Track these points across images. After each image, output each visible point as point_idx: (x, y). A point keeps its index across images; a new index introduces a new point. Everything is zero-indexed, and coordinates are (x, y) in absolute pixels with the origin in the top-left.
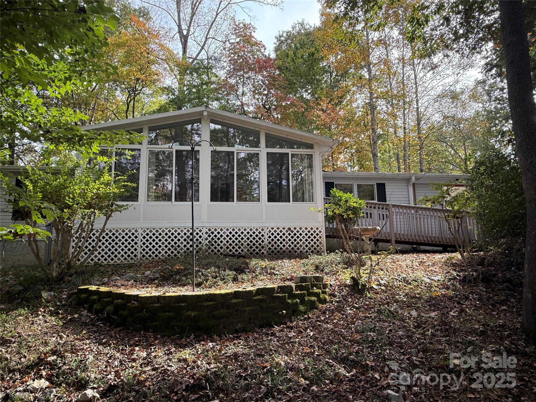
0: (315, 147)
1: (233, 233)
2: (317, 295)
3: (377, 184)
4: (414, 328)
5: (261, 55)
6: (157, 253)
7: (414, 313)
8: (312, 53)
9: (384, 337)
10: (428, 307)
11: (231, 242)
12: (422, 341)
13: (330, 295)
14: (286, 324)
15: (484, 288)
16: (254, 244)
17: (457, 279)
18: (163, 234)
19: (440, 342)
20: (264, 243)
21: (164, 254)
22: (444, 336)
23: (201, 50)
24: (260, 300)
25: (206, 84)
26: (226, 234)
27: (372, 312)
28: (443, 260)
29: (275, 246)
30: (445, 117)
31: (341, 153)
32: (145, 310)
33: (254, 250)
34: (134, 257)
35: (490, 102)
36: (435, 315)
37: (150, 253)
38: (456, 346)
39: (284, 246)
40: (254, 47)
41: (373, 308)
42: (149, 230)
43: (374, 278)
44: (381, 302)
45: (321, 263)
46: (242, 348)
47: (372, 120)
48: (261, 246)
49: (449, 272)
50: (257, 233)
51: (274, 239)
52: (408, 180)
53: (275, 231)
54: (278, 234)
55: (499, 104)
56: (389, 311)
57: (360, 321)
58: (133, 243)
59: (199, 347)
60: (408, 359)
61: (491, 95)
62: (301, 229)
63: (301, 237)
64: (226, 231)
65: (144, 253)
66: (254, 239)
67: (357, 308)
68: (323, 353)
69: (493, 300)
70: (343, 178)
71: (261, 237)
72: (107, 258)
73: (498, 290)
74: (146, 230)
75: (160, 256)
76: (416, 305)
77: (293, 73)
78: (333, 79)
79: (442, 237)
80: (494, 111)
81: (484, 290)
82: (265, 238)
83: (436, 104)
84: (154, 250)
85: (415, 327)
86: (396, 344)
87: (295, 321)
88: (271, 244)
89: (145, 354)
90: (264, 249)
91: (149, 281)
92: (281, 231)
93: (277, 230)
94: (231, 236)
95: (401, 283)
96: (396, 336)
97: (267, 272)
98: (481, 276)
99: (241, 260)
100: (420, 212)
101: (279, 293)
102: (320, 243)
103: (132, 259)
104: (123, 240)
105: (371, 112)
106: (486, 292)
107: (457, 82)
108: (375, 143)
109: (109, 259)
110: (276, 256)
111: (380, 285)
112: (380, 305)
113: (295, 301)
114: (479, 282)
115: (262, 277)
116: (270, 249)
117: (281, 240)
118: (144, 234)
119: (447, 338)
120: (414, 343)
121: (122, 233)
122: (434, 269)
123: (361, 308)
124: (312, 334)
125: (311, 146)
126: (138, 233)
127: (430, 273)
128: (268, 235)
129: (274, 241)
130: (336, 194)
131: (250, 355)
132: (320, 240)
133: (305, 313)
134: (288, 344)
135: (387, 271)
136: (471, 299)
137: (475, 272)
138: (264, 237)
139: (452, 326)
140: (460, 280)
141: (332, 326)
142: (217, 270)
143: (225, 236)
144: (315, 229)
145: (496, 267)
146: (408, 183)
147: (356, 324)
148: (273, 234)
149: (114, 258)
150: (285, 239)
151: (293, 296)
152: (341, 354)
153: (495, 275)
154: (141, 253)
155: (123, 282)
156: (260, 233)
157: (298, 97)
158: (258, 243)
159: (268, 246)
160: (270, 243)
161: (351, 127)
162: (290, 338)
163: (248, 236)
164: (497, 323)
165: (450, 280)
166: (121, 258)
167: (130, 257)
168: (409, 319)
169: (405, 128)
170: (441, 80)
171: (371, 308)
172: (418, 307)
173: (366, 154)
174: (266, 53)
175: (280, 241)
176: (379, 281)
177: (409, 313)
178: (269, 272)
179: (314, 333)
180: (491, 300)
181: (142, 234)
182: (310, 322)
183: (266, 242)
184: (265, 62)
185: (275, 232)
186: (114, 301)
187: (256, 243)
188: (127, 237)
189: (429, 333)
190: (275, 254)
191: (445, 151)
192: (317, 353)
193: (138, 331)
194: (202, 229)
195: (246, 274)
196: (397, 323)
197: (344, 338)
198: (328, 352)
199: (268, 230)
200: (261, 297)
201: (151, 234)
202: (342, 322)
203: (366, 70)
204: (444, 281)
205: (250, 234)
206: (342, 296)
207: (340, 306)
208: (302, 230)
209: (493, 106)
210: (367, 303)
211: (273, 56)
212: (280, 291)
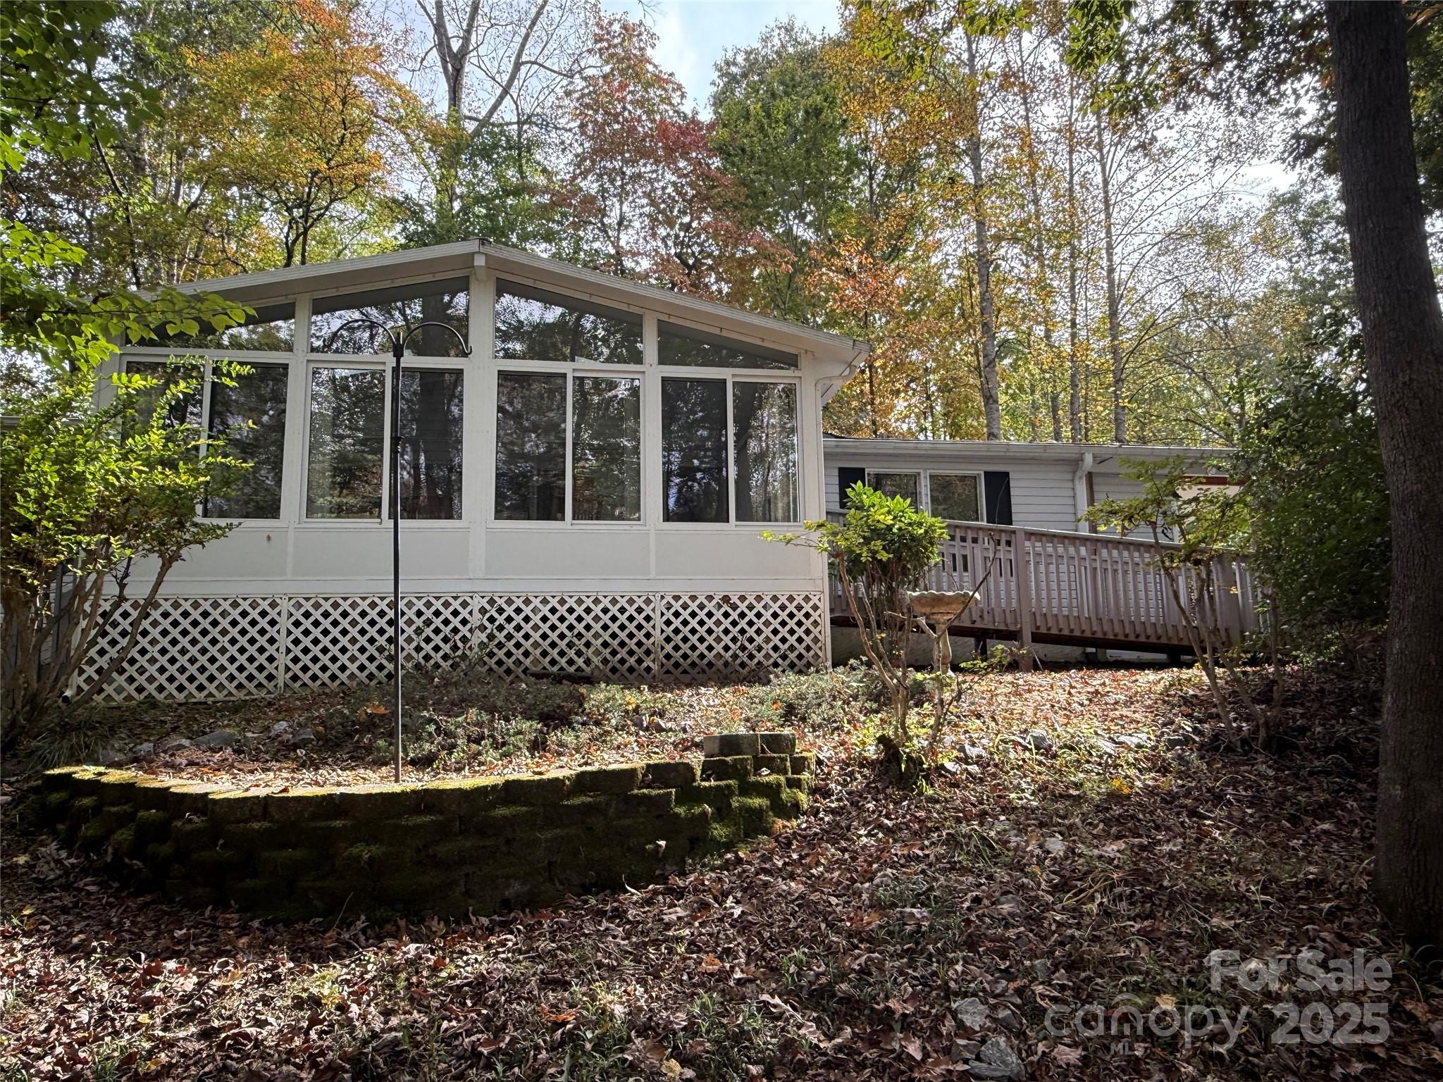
0: (803, 362)
1: (562, 610)
2: (771, 791)
3: (986, 473)
4: (1048, 892)
5: (671, 113)
6: (334, 668)
7: (1057, 845)
8: (816, 109)
9: (955, 920)
10: (1101, 826)
11: (554, 636)
12: (1069, 932)
13: (813, 791)
14: (664, 879)
15: (1270, 767)
16: (622, 644)
17: (1195, 742)
18: (354, 614)
19: (1122, 938)
20: (652, 640)
21: (357, 672)
22: (1138, 915)
23: (501, 98)
24: (587, 809)
25: (517, 192)
26: (540, 615)
27: (933, 843)
28: (1160, 688)
29: (685, 648)
30: (1188, 296)
31: (898, 392)
32: (221, 841)
33: (623, 661)
34: (265, 682)
35: (1310, 256)
36: (1118, 851)
37: (315, 669)
38: (1170, 949)
39: (710, 648)
40: (651, 91)
41: (937, 829)
42: (312, 601)
43: (949, 739)
44: (963, 811)
45: (801, 697)
46: (506, 960)
47: (983, 300)
48: (644, 648)
49: (1172, 723)
50: (631, 610)
51: (681, 627)
52: (1074, 463)
53: (685, 606)
54: (693, 615)
55: (1333, 260)
56: (983, 839)
57: (889, 871)
58: (262, 641)
59: (373, 960)
60: (1019, 992)
61: (1314, 236)
62: (759, 598)
63: (759, 624)
64: (540, 606)
65: (296, 669)
66: (622, 627)
67: (889, 831)
68: (758, 974)
69: (1293, 804)
70: (890, 455)
71: (644, 623)
72: (186, 684)
73: (1311, 774)
74: (302, 601)
75: (343, 677)
76: (1066, 821)
77: (760, 164)
78: (878, 185)
79: (1165, 625)
80: (1319, 282)
81: (1271, 773)
82: (654, 627)
83: (1162, 259)
84: (325, 659)
85: (1055, 889)
86: (988, 944)
87: (694, 871)
88: (672, 644)
89: (189, 983)
90: (652, 656)
91: (278, 751)
92: (702, 607)
93: (689, 602)
94: (554, 619)
95: (1027, 754)
96: (991, 917)
97: (638, 724)
98: (1262, 733)
99: (566, 687)
100: (1104, 552)
101: (648, 786)
102: (816, 640)
103: (260, 685)
104: (234, 632)
105: (981, 276)
106: (1276, 779)
107: (1220, 196)
108: (991, 364)
109: (191, 688)
110: (687, 678)
111: (966, 760)
112: (958, 821)
113: (697, 810)
114: (1257, 752)
115: (620, 739)
116: (668, 656)
117: (702, 631)
118: (298, 615)
119: (1146, 923)
120: (1044, 939)
121: (230, 609)
122: (1129, 714)
123: (901, 829)
124: (737, 912)
125: (791, 361)
126: (277, 610)
127: (1117, 724)
128: (665, 618)
129: (681, 636)
130: (861, 501)
131: (526, 983)
132: (815, 631)
133: (729, 846)
134: (656, 943)
135: (994, 719)
136: (1229, 801)
137: (1247, 720)
138: (652, 623)
139: (1166, 883)
140: (1202, 745)
141: (802, 888)
142: (485, 717)
143: (536, 619)
144: (799, 600)
145: (1308, 708)
146: (1074, 472)
147: (877, 881)
148: (677, 614)
149: (206, 683)
150: (714, 627)
151: (690, 794)
152: (812, 978)
153: (1303, 730)
154: (288, 669)
155: (197, 755)
156: (639, 610)
157: (778, 235)
158: (635, 640)
159: (663, 648)
160: (668, 640)
161: (924, 318)
162: (668, 926)
163: (606, 619)
164: (1301, 876)
165: (1172, 744)
166: (226, 683)
167: (255, 682)
168: (1040, 862)
169: (1074, 324)
170: (1175, 191)
171: (930, 830)
172: (1070, 827)
173: (966, 396)
174: (687, 108)
175: (697, 636)
176: (962, 749)
177: (1041, 846)
178: (645, 724)
179: (747, 908)
180: (1288, 804)
181: (292, 615)
182: (739, 876)
183: (658, 636)
184: (683, 132)
185: (685, 609)
186: (137, 811)
187: (627, 640)
188: (244, 623)
189: (1093, 907)
190: (685, 672)
191: (1187, 389)
192: (738, 975)
193: (195, 906)
194: (469, 600)
195: (573, 729)
196: (1001, 874)
197: (830, 926)
198: (774, 971)
199: (665, 601)
200: (589, 799)
201: (317, 615)
202: (837, 874)
203: (967, 160)
204: (1154, 748)
205: (610, 614)
206: (850, 793)
207: (838, 824)
208: (763, 603)
209: (1316, 267)
210: (922, 814)
211: (706, 116)
212: (653, 781)
